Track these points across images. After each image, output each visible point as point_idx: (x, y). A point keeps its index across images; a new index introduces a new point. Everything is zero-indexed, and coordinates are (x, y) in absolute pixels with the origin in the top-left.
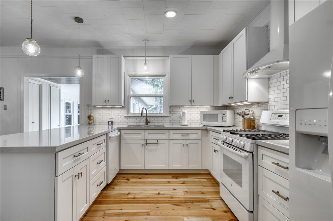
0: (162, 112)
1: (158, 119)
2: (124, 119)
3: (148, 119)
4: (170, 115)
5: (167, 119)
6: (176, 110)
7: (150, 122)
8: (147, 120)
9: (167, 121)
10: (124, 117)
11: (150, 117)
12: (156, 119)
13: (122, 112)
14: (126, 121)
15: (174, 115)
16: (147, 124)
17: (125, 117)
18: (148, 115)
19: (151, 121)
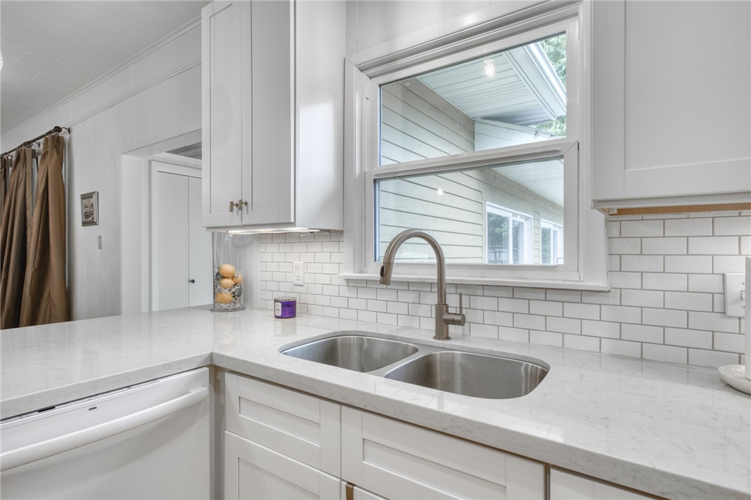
0: (558, 255)
1: (521, 306)
2: (345, 291)
3: (452, 301)
4: (619, 281)
5: (589, 311)
6: (678, 245)
7: (461, 323)
8: (442, 307)
9: (589, 328)
10: (344, 283)
11: (463, 288)
12: (506, 304)
13: (336, 257)
14: (354, 303)
15: (651, 282)
16: (442, 333)
17: (348, 281)
18: (449, 276)
19: (470, 316)
